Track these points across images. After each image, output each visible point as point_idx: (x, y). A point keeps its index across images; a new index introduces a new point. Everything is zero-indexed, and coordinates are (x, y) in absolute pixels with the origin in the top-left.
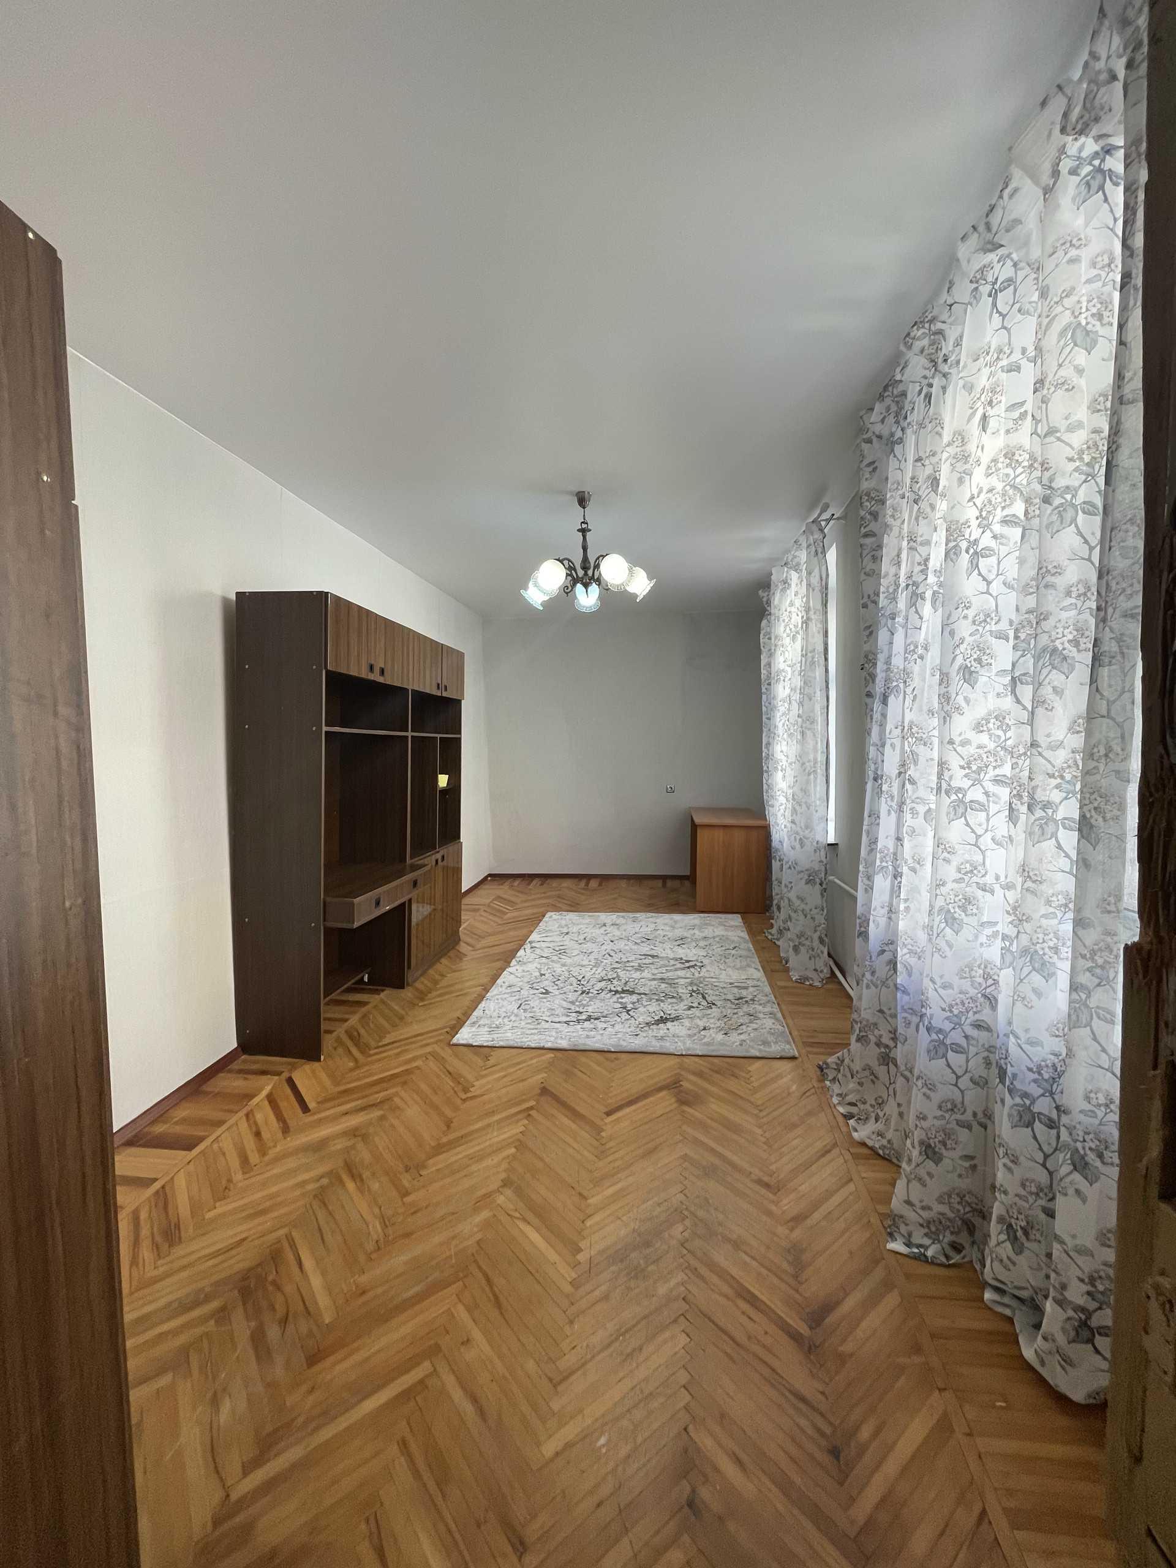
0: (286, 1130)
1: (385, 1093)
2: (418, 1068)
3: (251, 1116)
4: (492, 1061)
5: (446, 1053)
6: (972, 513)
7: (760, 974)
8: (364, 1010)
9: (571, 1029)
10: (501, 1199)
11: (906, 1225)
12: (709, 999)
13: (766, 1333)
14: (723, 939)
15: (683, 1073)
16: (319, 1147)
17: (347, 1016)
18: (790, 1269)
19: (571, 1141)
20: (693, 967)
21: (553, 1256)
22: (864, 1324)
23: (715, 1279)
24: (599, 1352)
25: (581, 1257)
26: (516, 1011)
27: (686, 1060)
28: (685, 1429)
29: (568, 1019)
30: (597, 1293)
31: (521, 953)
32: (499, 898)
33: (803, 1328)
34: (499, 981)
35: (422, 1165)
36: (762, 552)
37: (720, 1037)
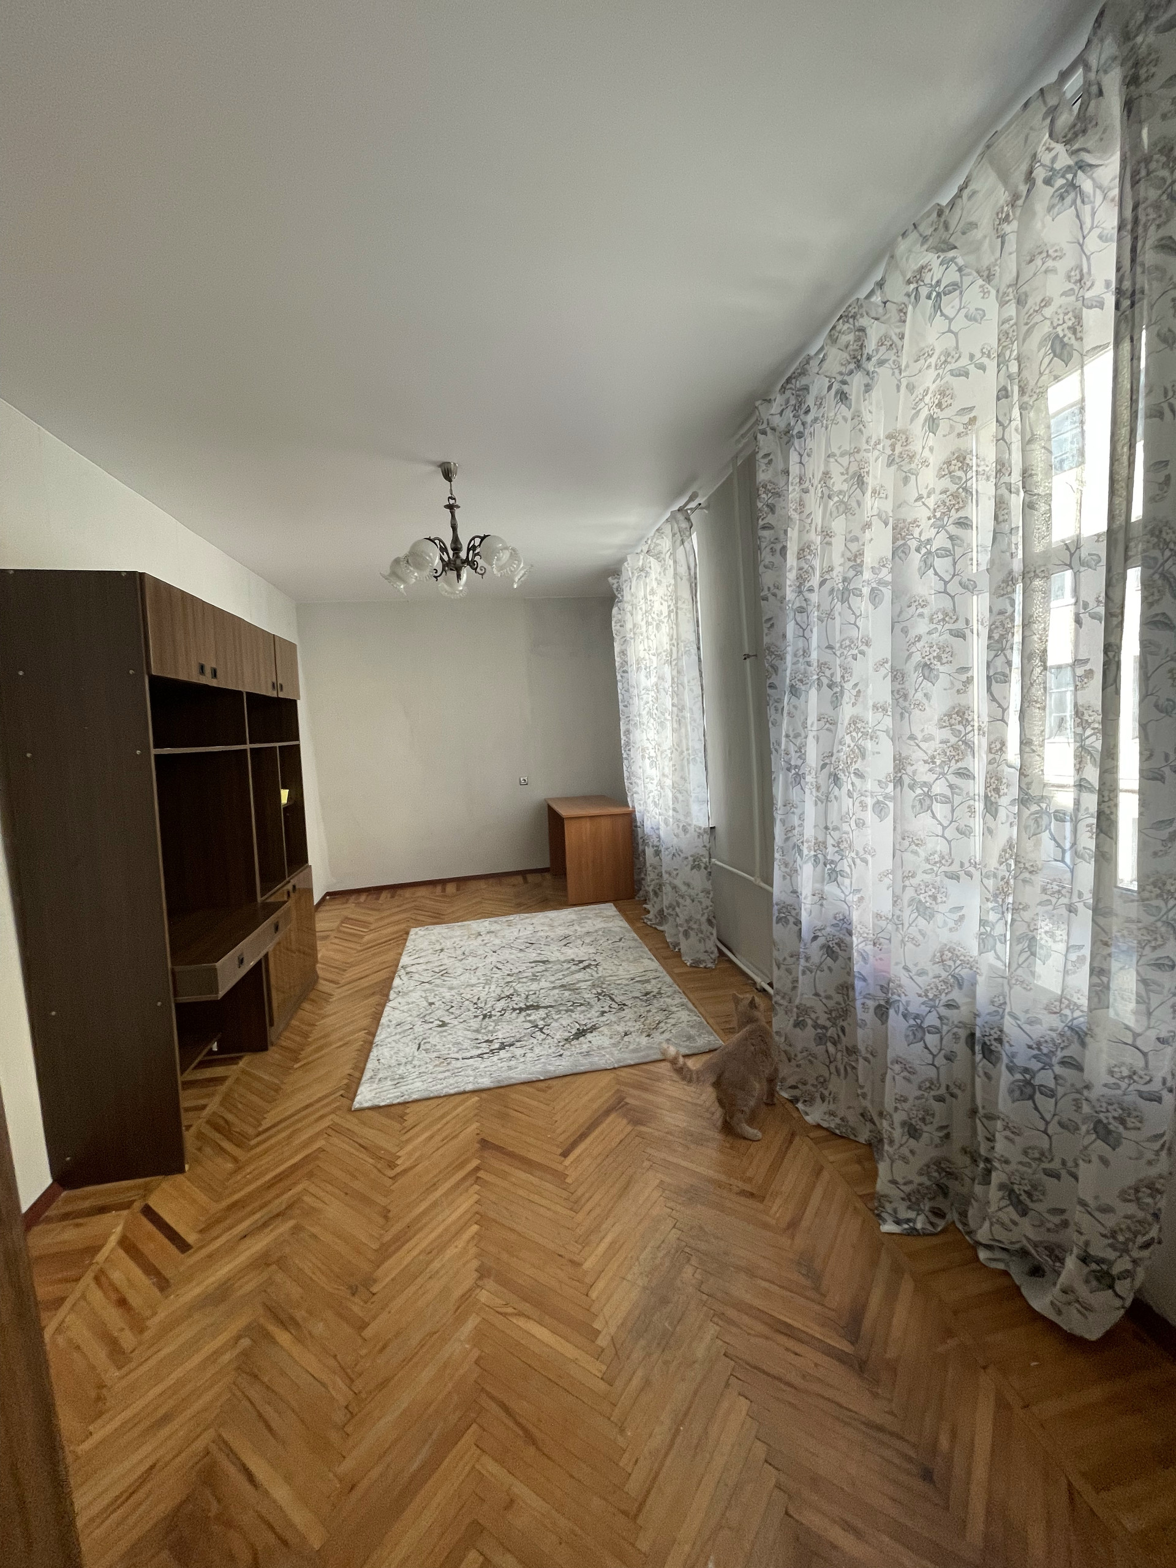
0: (163, 1284)
1: (290, 1193)
2: (321, 1150)
3: (103, 1279)
4: (410, 1121)
5: (350, 1123)
6: (922, 513)
7: (655, 964)
8: (223, 1088)
9: (488, 1063)
10: (483, 1296)
11: (891, 1202)
12: (618, 1000)
13: (816, 1365)
14: (606, 932)
15: (623, 1088)
16: (220, 1295)
17: (202, 1102)
18: (807, 1283)
19: (536, 1198)
20: (589, 966)
21: (569, 1350)
22: (895, 1321)
23: (746, 1319)
24: (666, 1455)
25: (603, 1341)
26: (416, 1053)
27: (623, 1073)
28: (787, 1513)
29: (479, 1052)
30: (636, 1382)
31: (397, 982)
32: (347, 919)
33: (845, 1346)
34: (383, 1020)
35: (369, 1281)
36: (619, 539)
37: (644, 1040)
